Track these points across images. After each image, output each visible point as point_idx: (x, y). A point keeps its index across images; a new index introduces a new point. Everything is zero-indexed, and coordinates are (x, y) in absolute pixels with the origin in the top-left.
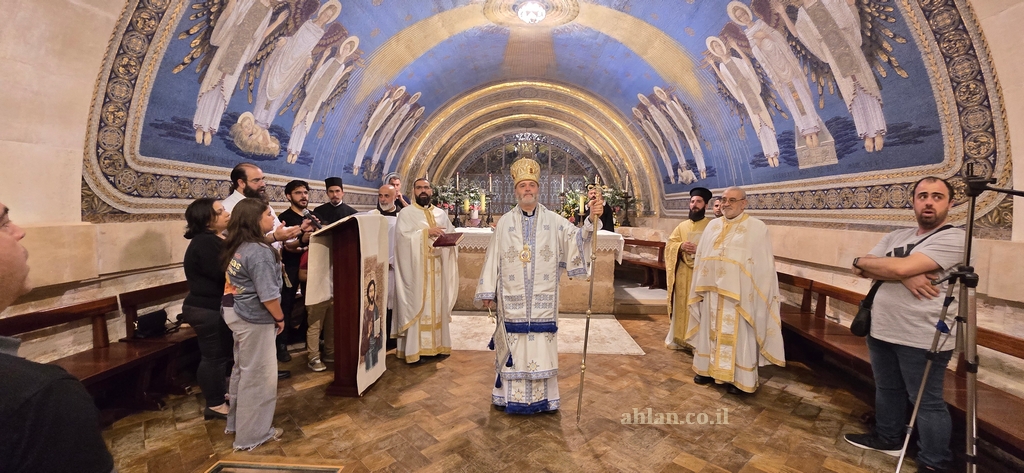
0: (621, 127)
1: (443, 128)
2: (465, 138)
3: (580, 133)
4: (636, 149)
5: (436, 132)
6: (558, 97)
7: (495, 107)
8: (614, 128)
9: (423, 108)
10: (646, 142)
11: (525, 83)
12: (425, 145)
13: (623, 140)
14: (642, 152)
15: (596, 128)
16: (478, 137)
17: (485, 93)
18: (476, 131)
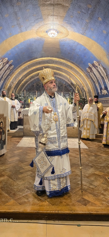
0: (83, 75)
1: (20, 73)
2: (28, 77)
3: (68, 77)
4: (88, 82)
5: (17, 75)
6: (61, 64)
7: (38, 66)
8: (80, 75)
9: (13, 66)
10: (91, 80)
11: (49, 58)
12: (13, 80)
13: (83, 79)
14: (90, 84)
15: (74, 75)
16: (32, 77)
17: (35, 61)
18: (31, 75)
